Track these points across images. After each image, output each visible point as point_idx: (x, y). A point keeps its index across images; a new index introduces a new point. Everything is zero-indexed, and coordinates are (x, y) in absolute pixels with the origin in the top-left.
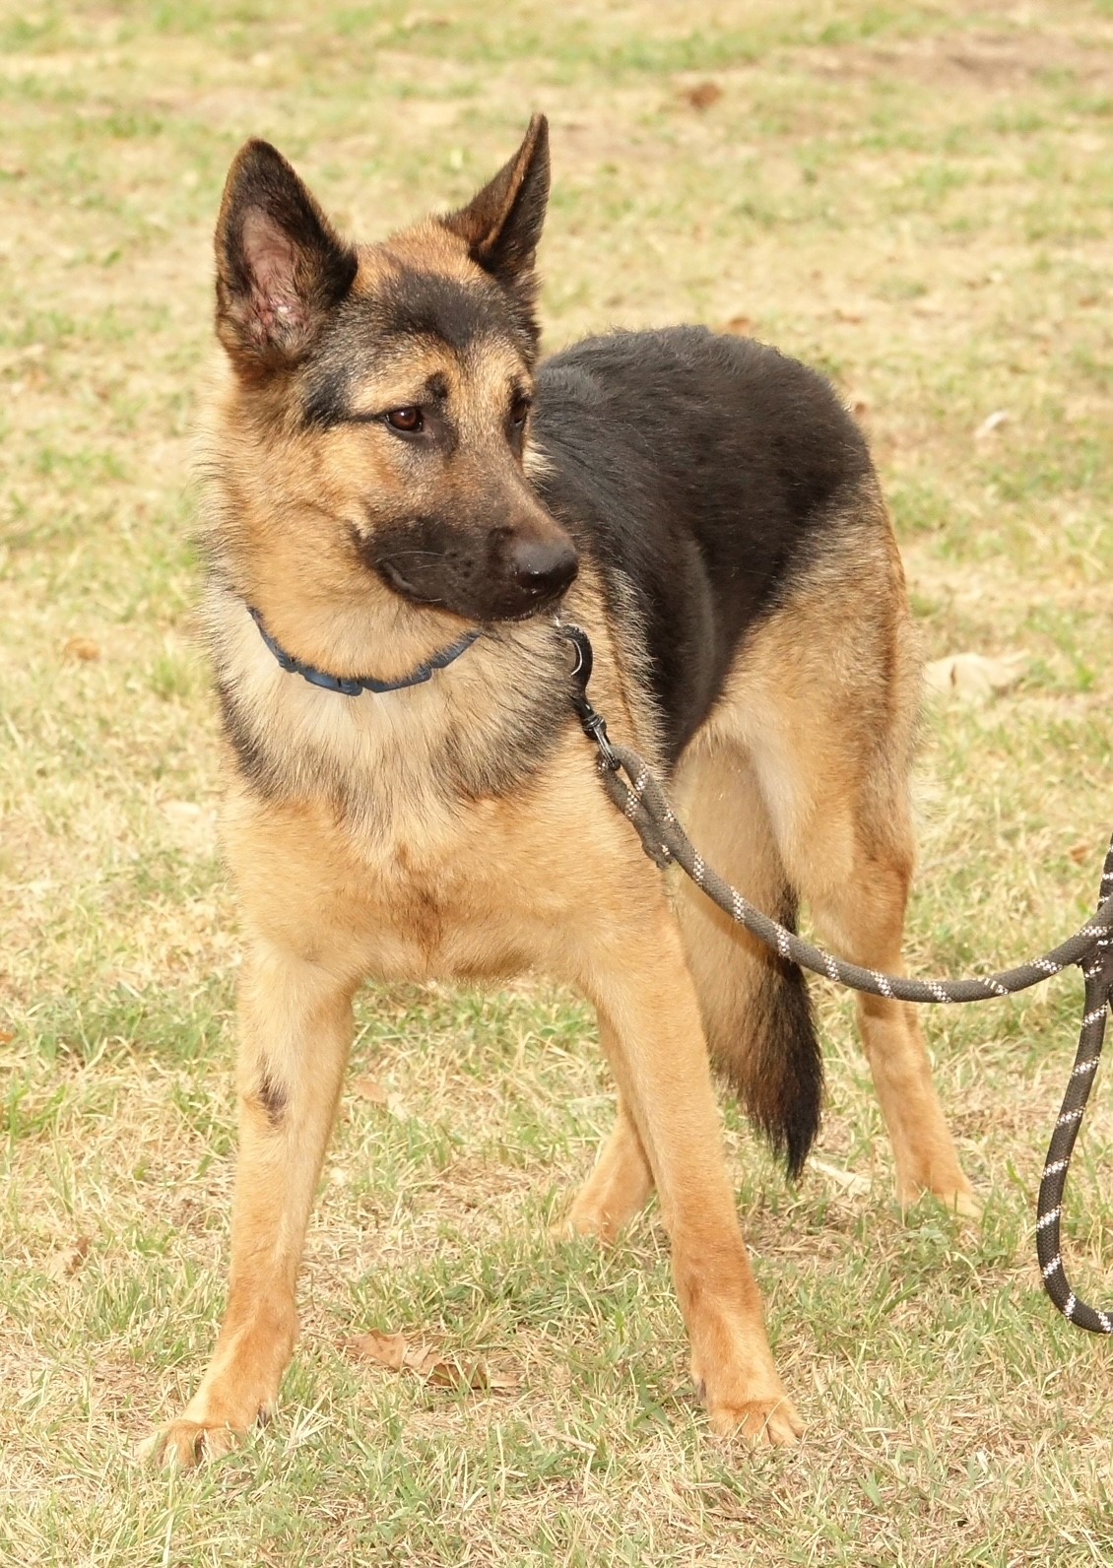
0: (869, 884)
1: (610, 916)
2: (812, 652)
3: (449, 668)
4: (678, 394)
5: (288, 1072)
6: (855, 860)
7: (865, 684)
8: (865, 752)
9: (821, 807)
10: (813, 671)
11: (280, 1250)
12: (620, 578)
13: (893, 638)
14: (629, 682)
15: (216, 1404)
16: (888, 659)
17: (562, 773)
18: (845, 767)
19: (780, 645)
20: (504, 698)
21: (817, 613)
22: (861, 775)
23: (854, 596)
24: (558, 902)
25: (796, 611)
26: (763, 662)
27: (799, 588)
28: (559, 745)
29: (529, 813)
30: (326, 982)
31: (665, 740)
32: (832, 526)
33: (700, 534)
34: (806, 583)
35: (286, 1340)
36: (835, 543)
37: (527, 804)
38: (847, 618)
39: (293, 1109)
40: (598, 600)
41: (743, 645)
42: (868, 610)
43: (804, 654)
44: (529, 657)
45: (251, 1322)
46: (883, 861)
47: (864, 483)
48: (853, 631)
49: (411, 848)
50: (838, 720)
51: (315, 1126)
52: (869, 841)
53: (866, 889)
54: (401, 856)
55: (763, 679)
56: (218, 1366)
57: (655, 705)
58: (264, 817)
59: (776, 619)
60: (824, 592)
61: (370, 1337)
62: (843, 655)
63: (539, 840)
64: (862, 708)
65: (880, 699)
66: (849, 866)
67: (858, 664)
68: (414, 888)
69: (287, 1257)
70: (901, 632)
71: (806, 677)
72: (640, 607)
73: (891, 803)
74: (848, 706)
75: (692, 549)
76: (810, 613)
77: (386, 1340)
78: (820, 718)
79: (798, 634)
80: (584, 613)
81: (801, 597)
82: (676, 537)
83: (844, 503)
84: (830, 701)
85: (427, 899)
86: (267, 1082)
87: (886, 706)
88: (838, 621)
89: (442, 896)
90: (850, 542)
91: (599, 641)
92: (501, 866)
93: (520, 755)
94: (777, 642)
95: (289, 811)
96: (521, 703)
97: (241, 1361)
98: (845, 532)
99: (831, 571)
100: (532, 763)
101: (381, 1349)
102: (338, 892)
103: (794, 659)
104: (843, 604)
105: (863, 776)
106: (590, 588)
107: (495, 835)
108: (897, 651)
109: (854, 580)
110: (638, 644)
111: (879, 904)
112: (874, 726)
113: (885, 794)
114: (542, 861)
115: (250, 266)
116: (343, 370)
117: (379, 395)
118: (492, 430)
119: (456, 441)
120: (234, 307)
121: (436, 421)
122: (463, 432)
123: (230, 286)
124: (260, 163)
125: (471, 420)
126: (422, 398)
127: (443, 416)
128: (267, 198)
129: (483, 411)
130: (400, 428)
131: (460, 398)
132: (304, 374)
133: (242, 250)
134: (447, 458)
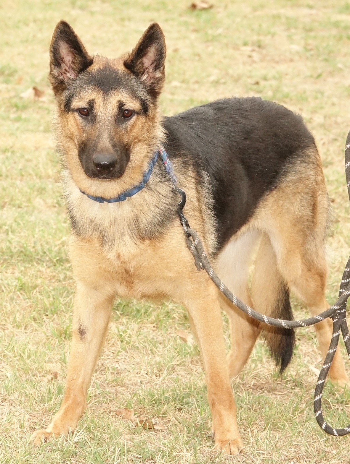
0: (308, 278)
1: (189, 280)
2: (286, 203)
3: (133, 197)
4: (241, 118)
5: (87, 324)
6: (302, 270)
7: (305, 214)
8: (305, 236)
9: (289, 252)
10: (287, 209)
11: (80, 380)
12: (205, 174)
13: (316, 200)
14: (204, 207)
15: (55, 427)
16: (314, 207)
17: (172, 234)
18: (298, 240)
19: (276, 200)
20: (152, 208)
21: (289, 191)
22: (303, 244)
23: (301, 186)
24: (171, 275)
25: (281, 189)
26: (270, 205)
27: (283, 182)
28: (172, 225)
29: (161, 246)
30: (101, 296)
31: (217, 227)
32: (295, 163)
33: (243, 162)
34: (285, 181)
35: (81, 408)
36: (296, 169)
37: (160, 243)
38: (299, 193)
39: (88, 336)
40: (193, 181)
41: (263, 199)
42: (306, 191)
43: (283, 203)
44: (161, 196)
45: (70, 402)
46: (313, 271)
47: (308, 150)
48: (300, 197)
49: (122, 255)
50: (295, 225)
51: (95, 342)
52: (308, 265)
53: (307, 280)
54: (119, 256)
55: (270, 211)
56: (58, 416)
57: (214, 215)
58: (78, 242)
59: (274, 192)
60: (291, 184)
61: (124, 410)
62: (297, 205)
63: (164, 254)
64: (303, 222)
65: (310, 219)
66: (300, 272)
67: (302, 208)
68: (123, 267)
69: (83, 382)
70: (319, 199)
71: (285, 211)
72: (211, 183)
73: (317, 253)
74: (298, 221)
75: (239, 167)
76: (286, 191)
77: (129, 411)
78: (289, 224)
79: (281, 197)
80: (187, 184)
81: (283, 185)
82: (232, 163)
83: (299, 156)
84: (292, 219)
85: (127, 272)
86: (81, 326)
87: (313, 222)
88: (295, 194)
89: (132, 271)
90: (300, 169)
91: (191, 194)
92: (152, 262)
93: (158, 227)
94: (275, 199)
95: (85, 241)
96: (158, 210)
97: (65, 414)
98: (299, 165)
99: (294, 177)
100: (161, 230)
101: (127, 414)
102: (100, 268)
103: (280, 205)
104: (297, 188)
105: (304, 244)
106: (191, 177)
107: (149, 252)
108: (318, 205)
109: (301, 181)
110: (210, 196)
111: (312, 285)
112: (308, 228)
113: (314, 250)
114: (165, 261)
115: (63, 58)
116: (73, 94)
117: (77, 103)
118: (109, 118)
119: (95, 121)
120: (55, 71)
121: (91, 114)
122: (98, 118)
123: (53, 64)
124: (64, 28)
125: (102, 115)
126: (87, 106)
127: (93, 113)
128: (67, 39)
129: (108, 112)
130: (82, 115)
131: (99, 108)
132: (66, 93)
133: (59, 54)
134: (92, 126)
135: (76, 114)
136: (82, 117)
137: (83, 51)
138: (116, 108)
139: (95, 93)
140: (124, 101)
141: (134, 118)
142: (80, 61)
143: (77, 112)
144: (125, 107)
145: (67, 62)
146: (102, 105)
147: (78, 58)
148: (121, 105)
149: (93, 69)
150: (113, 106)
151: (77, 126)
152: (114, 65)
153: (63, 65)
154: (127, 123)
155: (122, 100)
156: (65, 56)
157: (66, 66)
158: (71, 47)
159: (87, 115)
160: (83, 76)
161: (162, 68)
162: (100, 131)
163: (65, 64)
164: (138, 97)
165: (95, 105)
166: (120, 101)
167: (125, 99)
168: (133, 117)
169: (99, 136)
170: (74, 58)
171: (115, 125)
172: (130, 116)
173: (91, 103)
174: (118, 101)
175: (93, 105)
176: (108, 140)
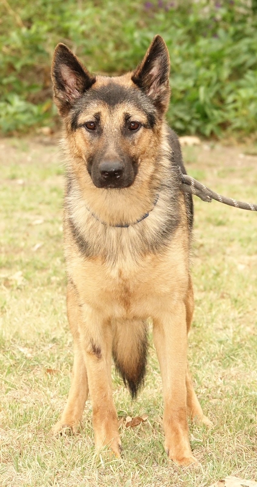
5: (100, 341)
39: (104, 352)
68: (123, 286)
86: (94, 346)
115: (66, 81)
116: (79, 112)
117: (83, 118)
118: (116, 130)
119: (102, 133)
120: (60, 94)
121: (97, 127)
122: (104, 130)
123: (57, 89)
124: (63, 51)
125: (108, 127)
126: (94, 120)
127: (99, 126)
128: (67, 62)
129: (114, 124)
130: (88, 128)
131: (105, 121)
132: (72, 112)
133: (61, 77)
134: (99, 138)
135: (84, 129)
136: (88, 131)
137: (85, 71)
138: (122, 120)
139: (101, 106)
140: (130, 114)
141: (141, 130)
142: (83, 81)
143: (84, 126)
144: (132, 119)
145: (70, 84)
146: (108, 117)
147: (81, 79)
148: (127, 117)
149: (97, 87)
150: (120, 118)
151: (85, 140)
152: (118, 81)
153: (67, 88)
154: (134, 135)
155: (128, 112)
156: (67, 79)
157: (69, 89)
158: (72, 69)
159: (94, 129)
160: (88, 94)
161: (166, 83)
162: (107, 142)
163: (69, 86)
164: (144, 110)
165: (101, 117)
166: (127, 113)
167: (131, 111)
168: (139, 129)
169: (106, 147)
170: (77, 80)
171: (121, 137)
172: (136, 129)
173: (98, 117)
174: (124, 113)
175: (99, 117)
176: (115, 150)
